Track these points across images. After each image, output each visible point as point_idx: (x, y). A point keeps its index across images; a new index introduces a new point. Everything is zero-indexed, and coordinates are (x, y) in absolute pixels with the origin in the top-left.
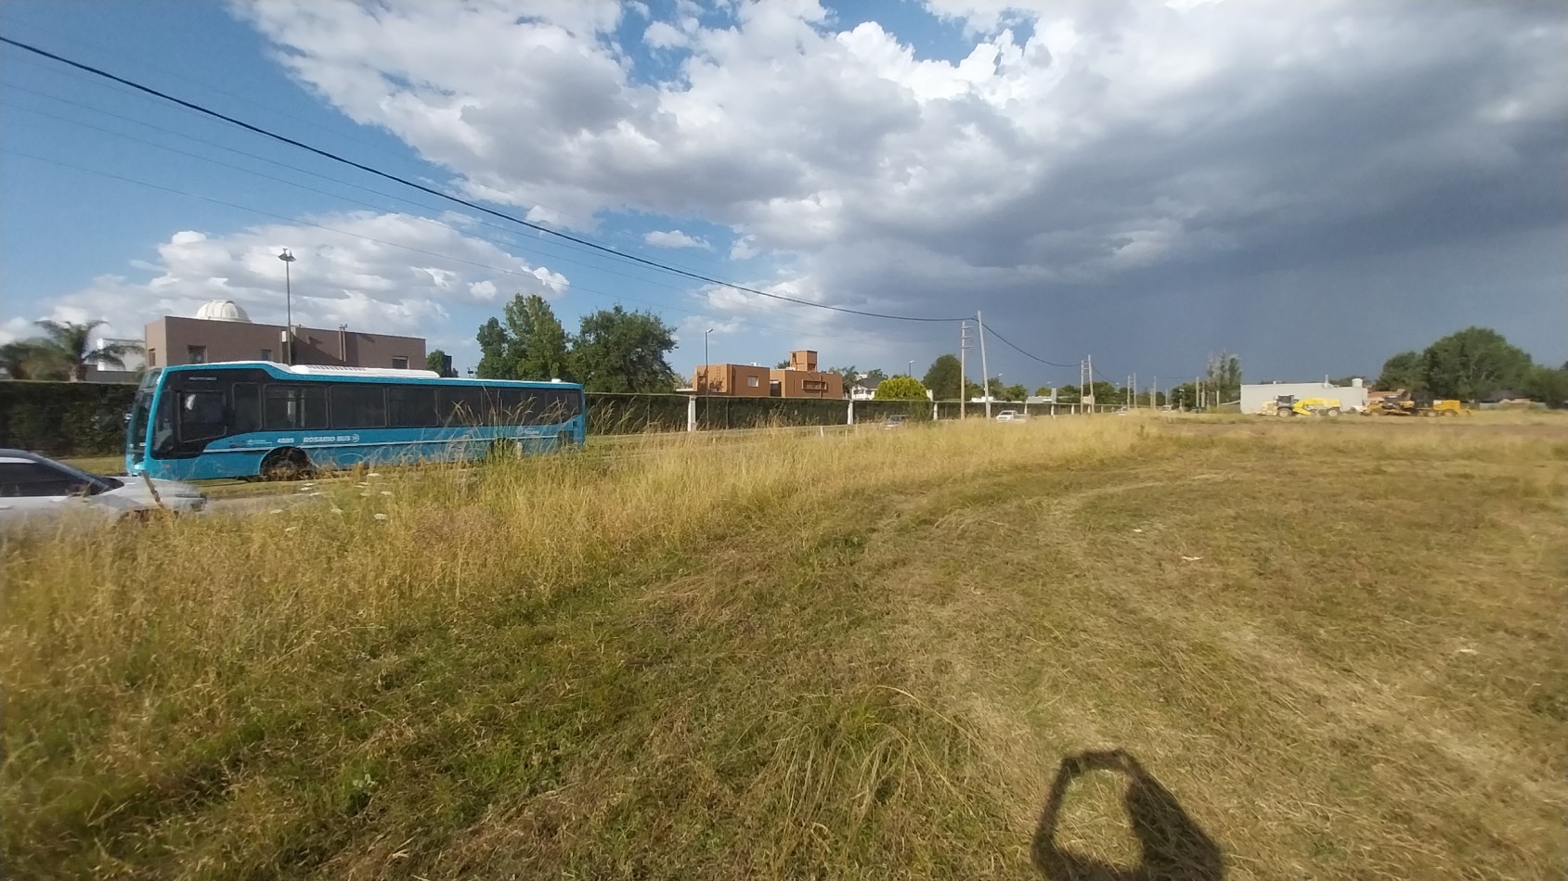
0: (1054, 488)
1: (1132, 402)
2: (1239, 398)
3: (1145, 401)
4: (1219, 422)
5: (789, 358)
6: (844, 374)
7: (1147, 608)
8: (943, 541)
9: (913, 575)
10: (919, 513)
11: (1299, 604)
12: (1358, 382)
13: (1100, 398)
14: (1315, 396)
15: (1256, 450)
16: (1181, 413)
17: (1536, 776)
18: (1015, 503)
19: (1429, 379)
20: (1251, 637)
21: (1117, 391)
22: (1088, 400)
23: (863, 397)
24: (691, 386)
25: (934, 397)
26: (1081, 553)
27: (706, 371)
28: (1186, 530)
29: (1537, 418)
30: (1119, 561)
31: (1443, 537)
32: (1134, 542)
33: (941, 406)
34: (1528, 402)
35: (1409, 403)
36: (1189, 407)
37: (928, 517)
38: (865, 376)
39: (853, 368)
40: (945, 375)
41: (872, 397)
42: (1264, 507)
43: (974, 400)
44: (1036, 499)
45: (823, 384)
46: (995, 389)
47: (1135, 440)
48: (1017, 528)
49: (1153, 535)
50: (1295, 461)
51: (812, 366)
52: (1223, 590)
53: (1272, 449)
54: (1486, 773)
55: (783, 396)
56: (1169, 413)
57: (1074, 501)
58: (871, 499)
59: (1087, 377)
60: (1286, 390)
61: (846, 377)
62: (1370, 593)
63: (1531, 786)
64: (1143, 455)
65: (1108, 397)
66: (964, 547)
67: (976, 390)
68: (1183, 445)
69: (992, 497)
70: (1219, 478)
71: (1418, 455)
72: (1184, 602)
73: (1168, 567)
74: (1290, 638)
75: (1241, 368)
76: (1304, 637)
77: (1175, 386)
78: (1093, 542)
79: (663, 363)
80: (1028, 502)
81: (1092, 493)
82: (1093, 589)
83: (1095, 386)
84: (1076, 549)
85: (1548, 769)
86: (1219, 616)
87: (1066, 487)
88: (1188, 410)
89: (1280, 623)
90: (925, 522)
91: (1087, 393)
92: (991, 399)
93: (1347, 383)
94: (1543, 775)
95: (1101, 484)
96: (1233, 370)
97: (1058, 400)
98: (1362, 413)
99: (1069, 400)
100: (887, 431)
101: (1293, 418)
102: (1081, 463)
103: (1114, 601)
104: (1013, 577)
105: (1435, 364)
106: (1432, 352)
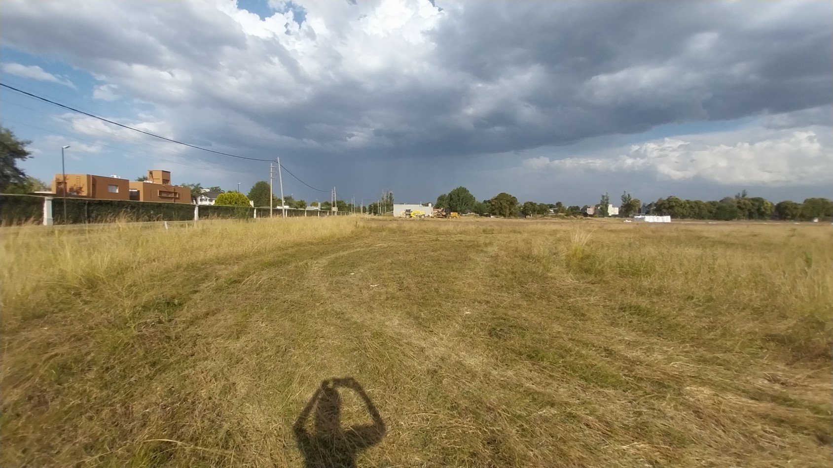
0: (315, 254)
1: (353, 211)
2: (393, 210)
3: (358, 210)
4: (386, 220)
5: (147, 175)
6: (192, 188)
7: (354, 316)
8: (246, 293)
9: (220, 320)
10: (232, 276)
11: (414, 302)
12: (430, 205)
13: (340, 208)
14: (418, 210)
15: (398, 232)
16: (372, 216)
17: (495, 367)
18: (294, 265)
19: (449, 205)
20: (397, 322)
21: (347, 205)
22: (335, 209)
23: (207, 203)
24: (50, 190)
25: (254, 205)
26: (325, 290)
27: (65, 178)
28: (372, 271)
29: (477, 220)
30: (343, 291)
31: (457, 265)
32: (351, 280)
33: (259, 211)
34: (474, 213)
35: (444, 214)
36: (375, 213)
37: (237, 279)
38: (208, 190)
39: (199, 184)
40: (261, 193)
41: (213, 203)
42: (401, 258)
43: (278, 207)
44: (305, 261)
45: (175, 193)
46: (288, 200)
47: (353, 229)
48: (293, 279)
49: (358, 275)
50: (411, 237)
51: (166, 181)
52: (386, 300)
53: (404, 231)
54: (479, 369)
55: (142, 200)
56: (367, 216)
57: (324, 261)
58: (199, 270)
59: (334, 198)
60: (408, 207)
61: (194, 190)
62: (437, 292)
63: (495, 372)
64: (356, 236)
65: (344, 208)
66: (260, 295)
67: (279, 202)
68: (372, 230)
69: (281, 262)
70: (386, 245)
71: (448, 233)
72: (370, 310)
73: (365, 291)
74: (411, 320)
75: (394, 197)
76: (416, 318)
77: (370, 204)
78: (331, 283)
79: (16, 170)
80: (301, 263)
81: (333, 256)
82: (329, 310)
83: (338, 202)
84: (323, 289)
85: (499, 363)
86: (384, 315)
87: (321, 254)
88: (375, 215)
89: (408, 313)
90: (235, 282)
91: (334, 206)
92: (287, 207)
93: (427, 205)
94: (498, 366)
95: (338, 251)
96: (391, 198)
97: (321, 209)
98: (431, 217)
99: (326, 209)
100: (218, 225)
101: (411, 219)
102: (329, 240)
103: (340, 315)
104: (286, 311)
105: (451, 199)
106: (450, 195)
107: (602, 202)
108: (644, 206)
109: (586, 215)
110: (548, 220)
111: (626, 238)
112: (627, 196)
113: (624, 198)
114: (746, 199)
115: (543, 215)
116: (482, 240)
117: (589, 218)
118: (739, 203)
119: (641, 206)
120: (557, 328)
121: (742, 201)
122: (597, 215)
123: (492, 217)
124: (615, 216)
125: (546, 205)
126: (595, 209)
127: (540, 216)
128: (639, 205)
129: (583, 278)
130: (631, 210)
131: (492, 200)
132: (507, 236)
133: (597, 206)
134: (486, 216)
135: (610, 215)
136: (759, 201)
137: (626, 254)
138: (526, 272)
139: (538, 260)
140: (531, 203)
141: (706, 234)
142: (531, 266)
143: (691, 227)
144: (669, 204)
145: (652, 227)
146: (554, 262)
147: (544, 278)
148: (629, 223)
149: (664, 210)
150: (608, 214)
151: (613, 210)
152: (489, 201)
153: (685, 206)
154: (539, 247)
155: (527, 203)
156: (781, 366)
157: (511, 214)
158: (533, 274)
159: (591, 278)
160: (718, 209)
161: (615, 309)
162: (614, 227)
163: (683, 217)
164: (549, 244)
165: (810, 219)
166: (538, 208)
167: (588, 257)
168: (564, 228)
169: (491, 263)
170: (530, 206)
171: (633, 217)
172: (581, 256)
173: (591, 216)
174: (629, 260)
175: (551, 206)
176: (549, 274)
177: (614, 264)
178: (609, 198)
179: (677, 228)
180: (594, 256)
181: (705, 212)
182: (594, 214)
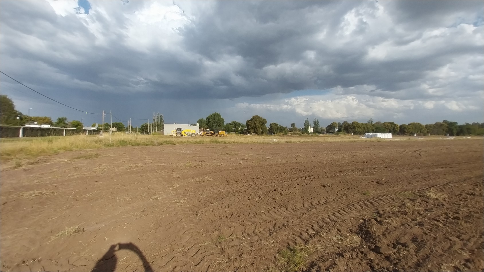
2: (163, 129)
14: (188, 129)
35: (212, 132)
36: (147, 133)
56: (139, 135)
77: (142, 124)
96: (161, 119)
98: (200, 135)
101: (181, 137)
105: (209, 122)
106: (207, 118)
107: (306, 125)
112: (316, 121)
124: (311, 133)
140: (275, 124)
144: (352, 125)
150: (308, 132)
151: (310, 130)
157: (262, 132)
166: (280, 128)
178: (309, 122)
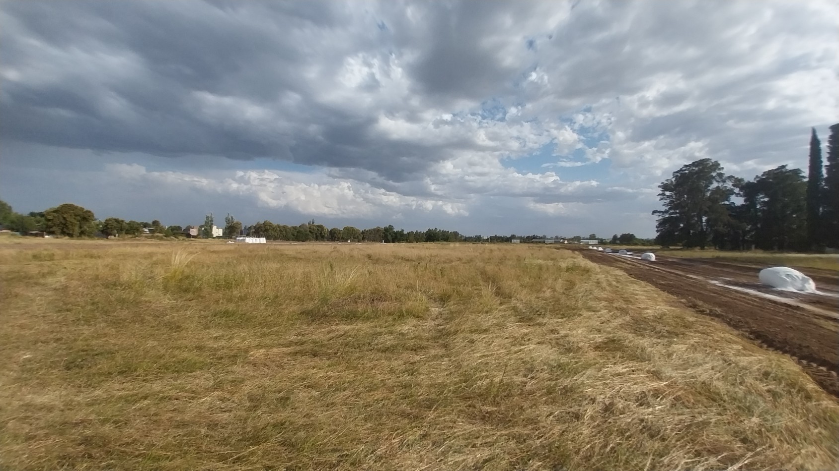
107: (207, 223)
108: (245, 228)
109: (189, 236)
110: (141, 241)
111: (226, 258)
112: (230, 218)
113: (227, 220)
114: (314, 226)
115: (133, 235)
116: (33, 268)
117: (192, 239)
118: (310, 228)
119: (243, 228)
120: (151, 343)
121: (312, 227)
122: (200, 236)
123: (47, 237)
124: (218, 237)
125: (138, 224)
126: (199, 230)
127: (130, 236)
128: (241, 227)
129: (181, 297)
130: (235, 231)
131: (48, 213)
132: (79, 262)
133: (201, 227)
134: (36, 235)
135: (214, 236)
136: (320, 227)
137: (223, 272)
138: (113, 299)
139: (129, 286)
140: (117, 221)
141: (286, 252)
142: (119, 293)
143: (279, 247)
145: (251, 247)
146: (149, 286)
147: (137, 303)
148: (231, 244)
149: (261, 233)
150: (212, 235)
151: (217, 232)
152: (41, 215)
153: (277, 230)
154: (129, 272)
155: (110, 220)
156: (304, 327)
157: (82, 234)
158: (122, 301)
159: (190, 295)
160: (298, 232)
161: (208, 317)
162: (216, 248)
163: (275, 239)
164: (143, 268)
165: (346, 241)
166: (127, 227)
167: (187, 277)
168: (162, 250)
169: (54, 297)
170: (115, 224)
171: (235, 239)
172: (180, 277)
173: (194, 237)
174: (225, 277)
175: (146, 225)
176: (143, 298)
177: (212, 281)
178: (214, 219)
179: (268, 248)
180: (193, 276)
181: (290, 235)
182: (198, 235)
